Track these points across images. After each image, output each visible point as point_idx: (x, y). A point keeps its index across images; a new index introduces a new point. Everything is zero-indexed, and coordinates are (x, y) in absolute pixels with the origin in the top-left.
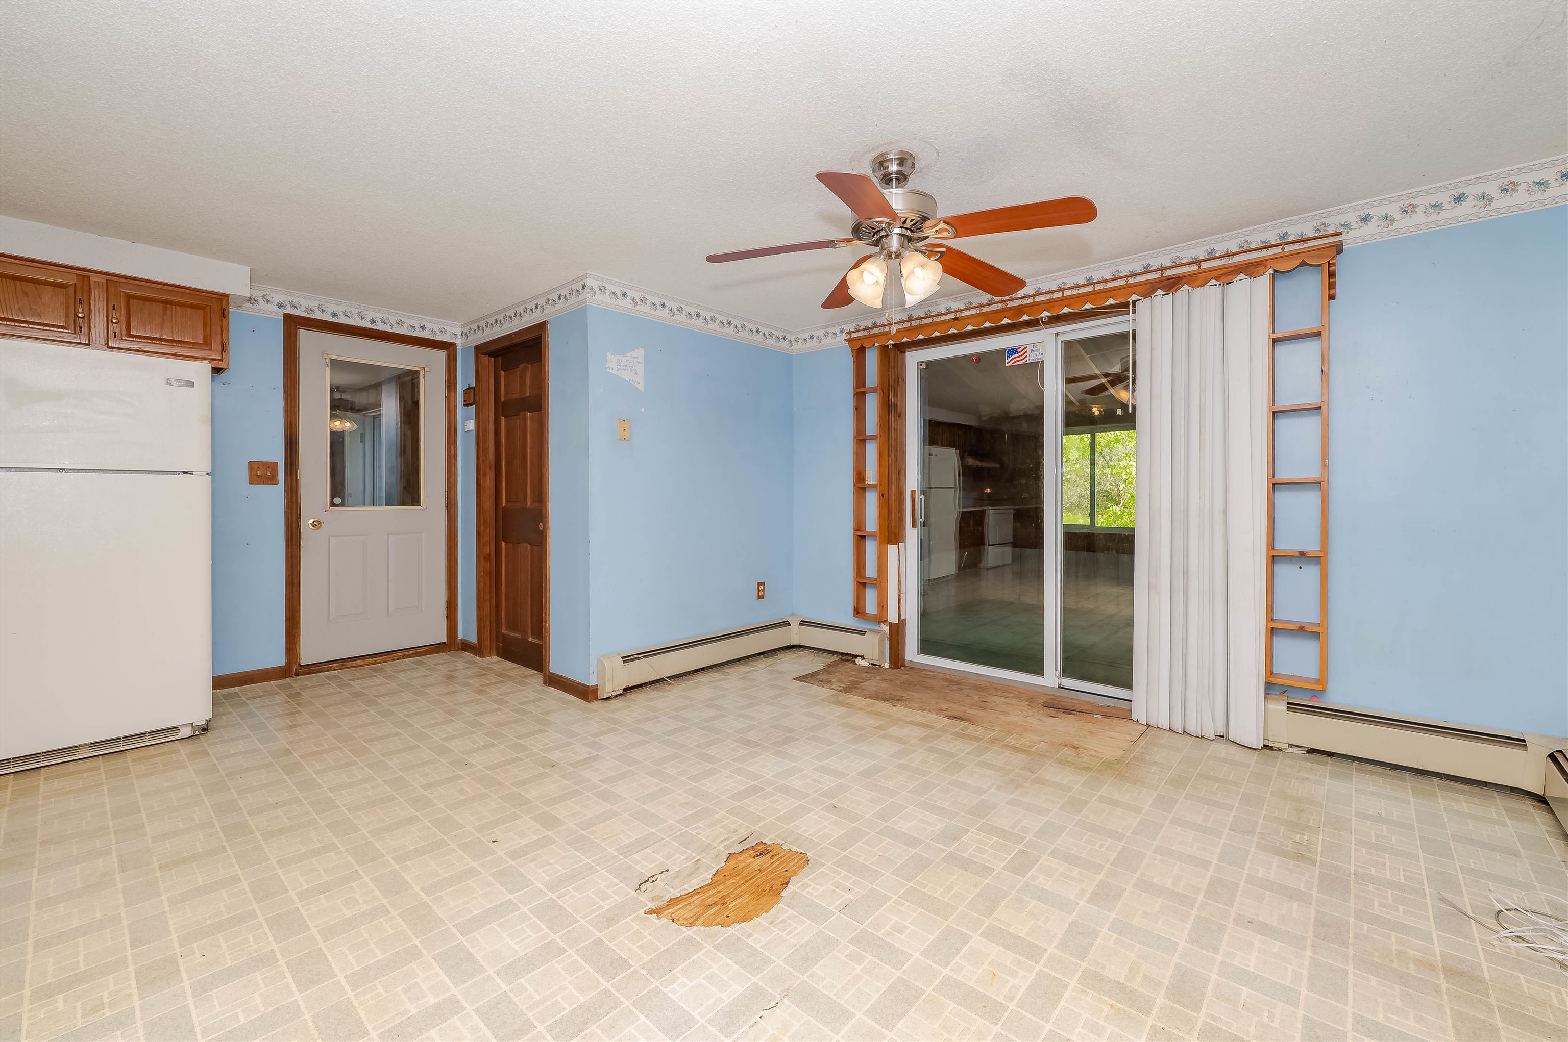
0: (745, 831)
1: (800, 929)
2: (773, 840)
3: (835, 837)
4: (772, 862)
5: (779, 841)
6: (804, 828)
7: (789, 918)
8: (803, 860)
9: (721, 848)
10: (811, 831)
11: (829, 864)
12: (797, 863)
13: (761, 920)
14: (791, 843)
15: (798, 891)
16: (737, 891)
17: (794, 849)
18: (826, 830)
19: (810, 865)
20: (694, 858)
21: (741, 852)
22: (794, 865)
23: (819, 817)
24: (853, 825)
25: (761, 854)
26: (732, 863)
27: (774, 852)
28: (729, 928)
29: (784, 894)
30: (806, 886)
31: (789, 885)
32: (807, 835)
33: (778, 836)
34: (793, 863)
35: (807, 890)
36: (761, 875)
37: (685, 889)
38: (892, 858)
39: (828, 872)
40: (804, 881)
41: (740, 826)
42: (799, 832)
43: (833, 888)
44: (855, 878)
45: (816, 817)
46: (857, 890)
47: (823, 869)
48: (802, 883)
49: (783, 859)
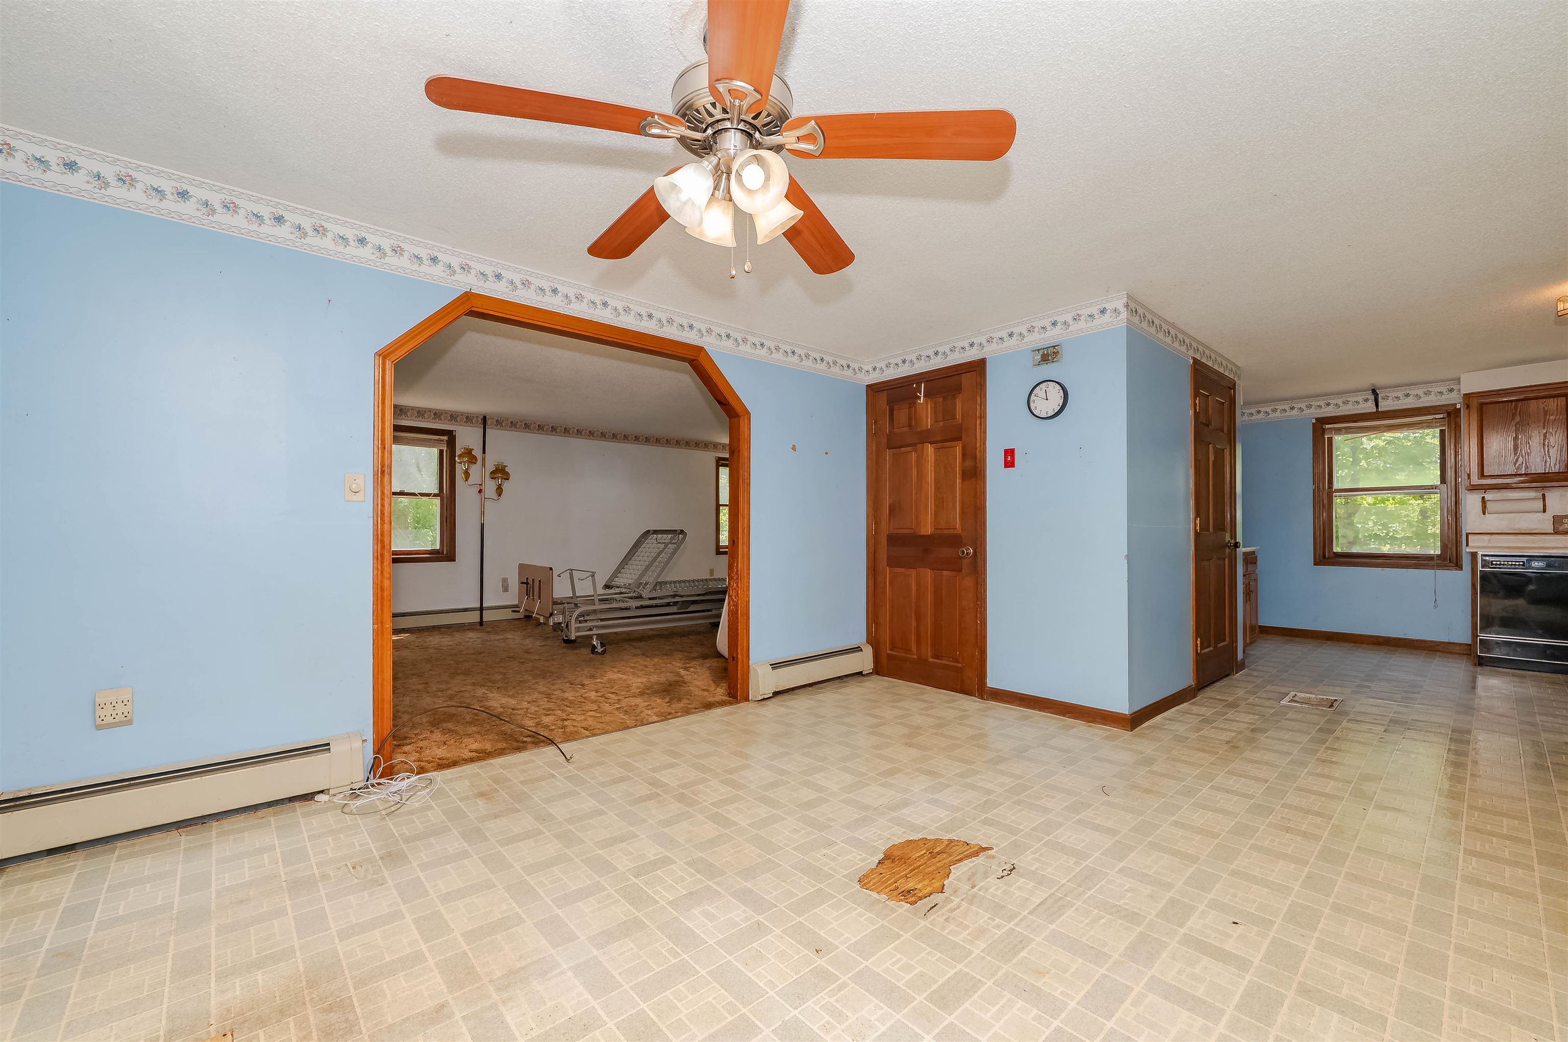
0: (935, 919)
1: (868, 835)
2: (898, 906)
3: (826, 904)
4: (896, 884)
5: (891, 903)
6: (862, 919)
7: (877, 841)
8: (864, 881)
9: (957, 900)
10: (854, 914)
11: (838, 876)
12: (871, 880)
13: (897, 841)
14: (878, 901)
15: (869, 857)
16: (922, 861)
17: (874, 894)
18: (836, 914)
19: (858, 877)
20: (980, 890)
21: (931, 894)
22: (874, 878)
23: (842, 935)
24: (801, 919)
25: (909, 892)
26: (937, 884)
27: (895, 893)
28: (921, 837)
29: (882, 856)
30: (862, 860)
31: (877, 861)
32: (860, 909)
33: (893, 910)
34: (875, 881)
35: (861, 857)
36: (905, 872)
37: (970, 862)
38: (775, 879)
39: (841, 870)
40: (863, 864)
41: (943, 929)
42: (869, 914)
43: (838, 857)
44: (817, 864)
45: (847, 935)
46: (818, 856)
47: (846, 872)
48: (866, 862)
49: (885, 885)
